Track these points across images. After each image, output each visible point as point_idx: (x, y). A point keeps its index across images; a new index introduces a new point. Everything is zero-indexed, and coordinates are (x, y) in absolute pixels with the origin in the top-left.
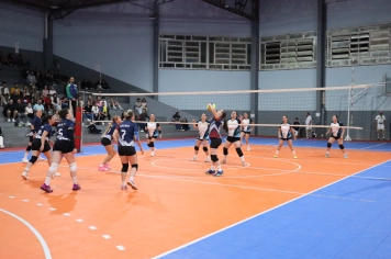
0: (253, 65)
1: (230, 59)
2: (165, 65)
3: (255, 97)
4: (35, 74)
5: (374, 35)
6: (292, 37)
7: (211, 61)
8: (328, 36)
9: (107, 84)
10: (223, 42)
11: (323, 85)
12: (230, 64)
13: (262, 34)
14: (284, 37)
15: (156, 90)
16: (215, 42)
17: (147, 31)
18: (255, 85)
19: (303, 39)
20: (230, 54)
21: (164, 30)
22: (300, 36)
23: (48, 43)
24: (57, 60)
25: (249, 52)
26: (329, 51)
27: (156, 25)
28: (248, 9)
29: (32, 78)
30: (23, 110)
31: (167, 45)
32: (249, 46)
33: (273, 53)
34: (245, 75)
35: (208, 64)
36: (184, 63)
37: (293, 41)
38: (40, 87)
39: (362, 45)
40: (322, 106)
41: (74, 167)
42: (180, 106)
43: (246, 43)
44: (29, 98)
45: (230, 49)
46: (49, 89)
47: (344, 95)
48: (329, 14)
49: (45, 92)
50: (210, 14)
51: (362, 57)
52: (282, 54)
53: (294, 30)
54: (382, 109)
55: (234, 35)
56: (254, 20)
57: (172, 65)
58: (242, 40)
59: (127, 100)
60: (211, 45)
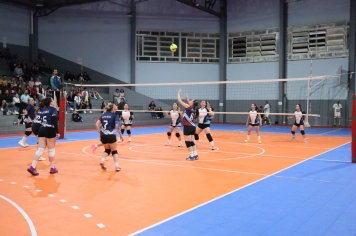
0: (221, 58)
1: (201, 53)
2: (142, 59)
3: (223, 88)
4: (22, 67)
5: (330, 31)
6: (257, 33)
7: (183, 55)
8: (289, 33)
9: (89, 76)
10: (194, 38)
11: (284, 76)
12: (201, 58)
13: (230, 30)
14: (250, 33)
15: (133, 81)
16: (187, 38)
17: (126, 27)
18: (223, 77)
19: (267, 35)
20: (201, 49)
21: (140, 27)
22: (264, 32)
23: (33, 38)
24: (42, 54)
25: (218, 47)
26: (290, 46)
27: (133, 22)
28: (217, 8)
29: (19, 71)
30: (11, 100)
31: (143, 40)
32: (218, 41)
33: (240, 48)
34: (215, 68)
35: (180, 57)
36: (159, 56)
37: (258, 36)
38: (27, 78)
39: (319, 41)
40: (284, 95)
41: (53, 153)
42: (155, 96)
43: (215, 39)
44: (16, 89)
45: (201, 43)
46: (35, 81)
47: (304, 85)
48: (290, 12)
49: (31, 84)
50: (182, 12)
51: (320, 51)
52: (248, 48)
53: (259, 27)
54: (337, 98)
55: (204, 31)
56: (222, 16)
57: (148, 59)
58: (212, 36)
59: (107, 90)
60: (184, 40)
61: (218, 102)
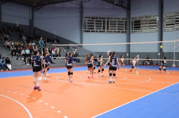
0: (128, 31)
1: (117, 28)
2: (86, 31)
4: (26, 36)
6: (146, 17)
7: (108, 29)
8: (164, 17)
9: (59, 40)
10: (113, 20)
11: (161, 40)
12: (117, 30)
13: (132, 16)
14: (143, 17)
15: (82, 43)
16: (110, 20)
17: (78, 15)
18: (129, 40)
19: (152, 18)
20: (117, 26)
21: (85, 15)
22: (150, 17)
23: (31, 21)
24: (36, 29)
25: (126, 25)
26: (164, 24)
27: (81, 13)
28: (125, 5)
29: (24, 38)
31: (87, 22)
32: (126, 22)
33: (137, 25)
34: (124, 36)
35: (106, 30)
36: (95, 30)
37: (147, 19)
38: (28, 41)
40: (161, 50)
42: (93, 50)
43: (124, 20)
44: (23, 47)
45: (117, 23)
46: (32, 43)
47: (172, 45)
48: (164, 6)
49: (30, 44)
50: (107, 7)
52: (142, 25)
53: (147, 14)
55: (119, 17)
56: (128, 9)
57: (89, 31)
58: (122, 19)
59: (68, 47)
60: (108, 22)
61: (126, 53)
